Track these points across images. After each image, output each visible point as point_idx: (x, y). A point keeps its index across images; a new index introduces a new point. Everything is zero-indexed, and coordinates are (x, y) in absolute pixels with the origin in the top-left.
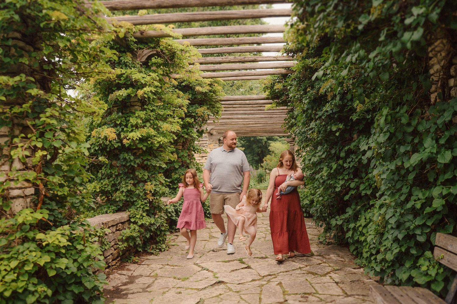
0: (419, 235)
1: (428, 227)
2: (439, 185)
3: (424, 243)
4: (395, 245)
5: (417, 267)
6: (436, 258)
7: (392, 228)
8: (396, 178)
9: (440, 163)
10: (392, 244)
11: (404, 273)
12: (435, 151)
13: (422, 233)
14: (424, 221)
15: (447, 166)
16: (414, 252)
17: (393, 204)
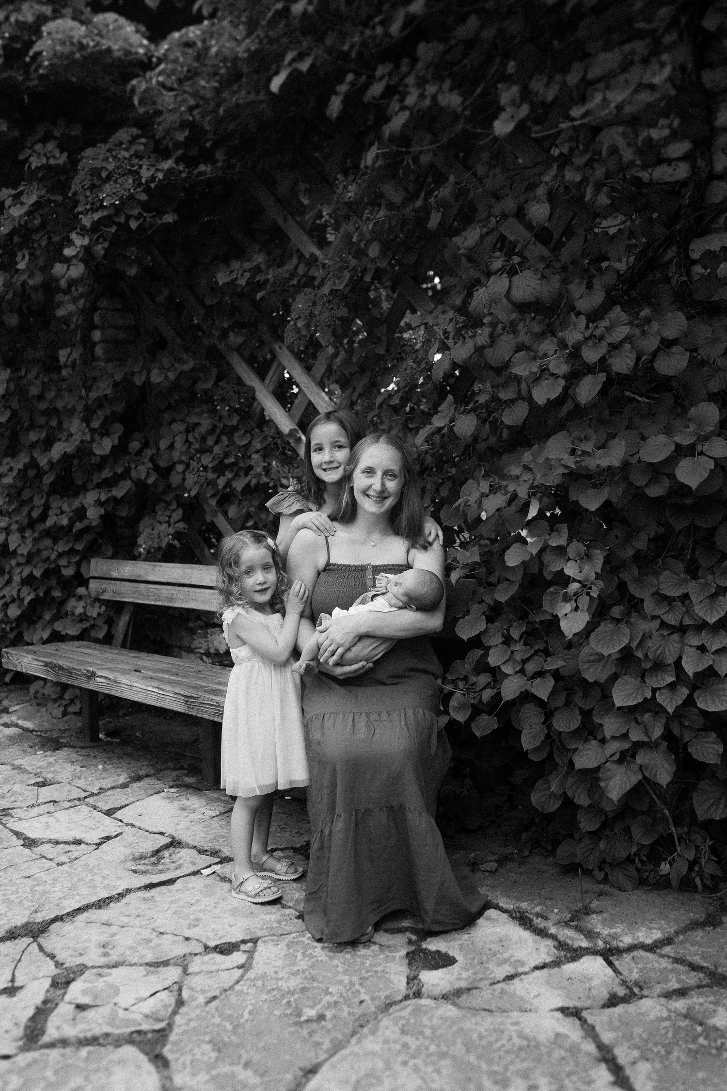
0: (65, 567)
1: (77, 552)
2: (93, 489)
3: (73, 576)
4: (25, 590)
5: (62, 618)
6: (94, 594)
7: (19, 564)
8: (20, 484)
9: (95, 455)
10: (19, 591)
11: (43, 629)
12: (88, 438)
13: (69, 563)
14: (71, 545)
15: (104, 458)
16: (57, 594)
17: (14, 527)
